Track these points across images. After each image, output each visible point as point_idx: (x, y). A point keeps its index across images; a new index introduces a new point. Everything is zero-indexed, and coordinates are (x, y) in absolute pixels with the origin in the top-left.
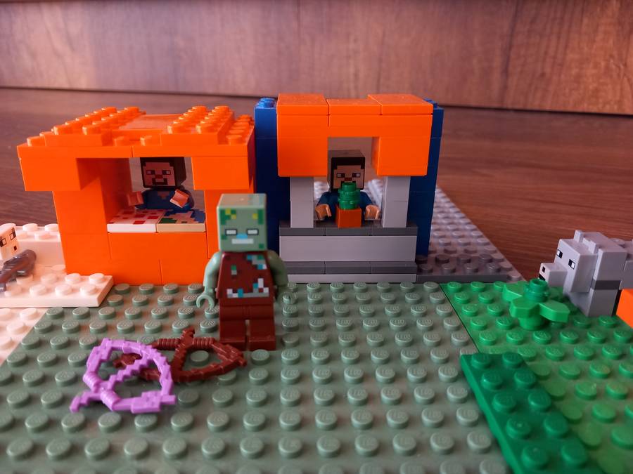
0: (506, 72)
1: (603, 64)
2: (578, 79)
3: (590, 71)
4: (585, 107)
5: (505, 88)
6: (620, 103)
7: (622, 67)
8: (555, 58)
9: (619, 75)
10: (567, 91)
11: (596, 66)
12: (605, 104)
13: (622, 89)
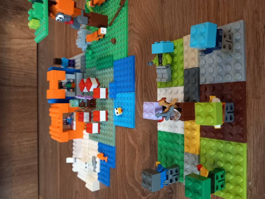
0: (24, 87)
1: (20, 56)
2: (25, 64)
3: (23, 60)
4: (35, 61)
5: (30, 87)
6: (33, 51)
7: (21, 51)
8: (18, 71)
9: (24, 51)
10: (30, 67)
11: (21, 58)
12: (34, 55)
13: (28, 50)
